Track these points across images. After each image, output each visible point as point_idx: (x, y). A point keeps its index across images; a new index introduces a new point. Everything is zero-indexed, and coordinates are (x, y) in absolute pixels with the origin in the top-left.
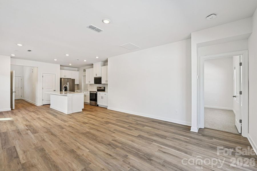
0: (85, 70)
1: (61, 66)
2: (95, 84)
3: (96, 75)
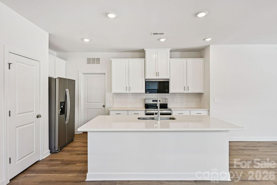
0: (94, 61)
2: (148, 92)
3: (157, 74)
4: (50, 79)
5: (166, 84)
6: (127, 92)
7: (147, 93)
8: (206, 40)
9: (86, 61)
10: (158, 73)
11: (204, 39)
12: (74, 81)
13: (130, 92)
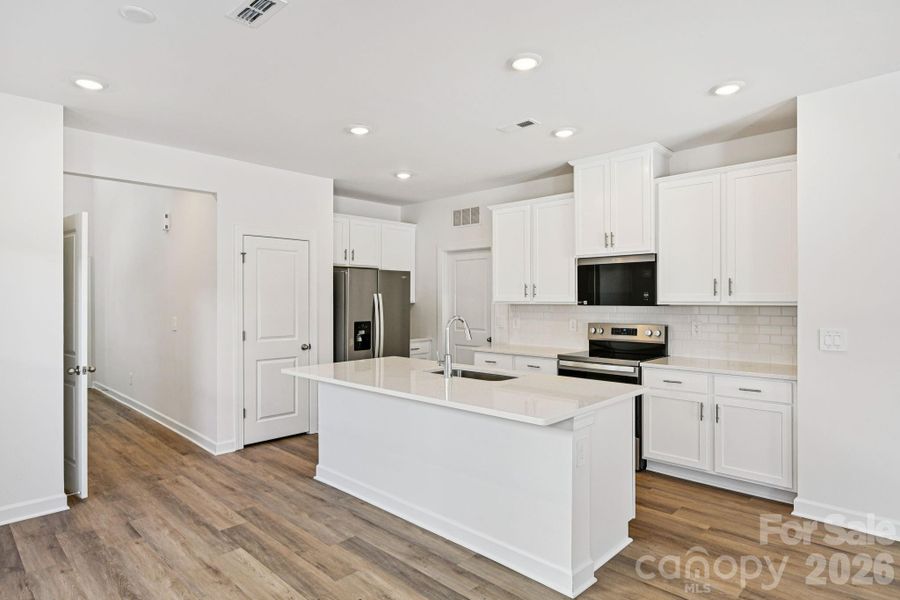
0: (468, 216)
1: (337, 191)
2: (585, 302)
3: (609, 240)
4: (338, 271)
5: (647, 274)
6: (529, 300)
7: (582, 304)
8: (718, 92)
9: (450, 218)
10: (609, 235)
11: (712, 91)
12: (408, 274)
13: (536, 301)
